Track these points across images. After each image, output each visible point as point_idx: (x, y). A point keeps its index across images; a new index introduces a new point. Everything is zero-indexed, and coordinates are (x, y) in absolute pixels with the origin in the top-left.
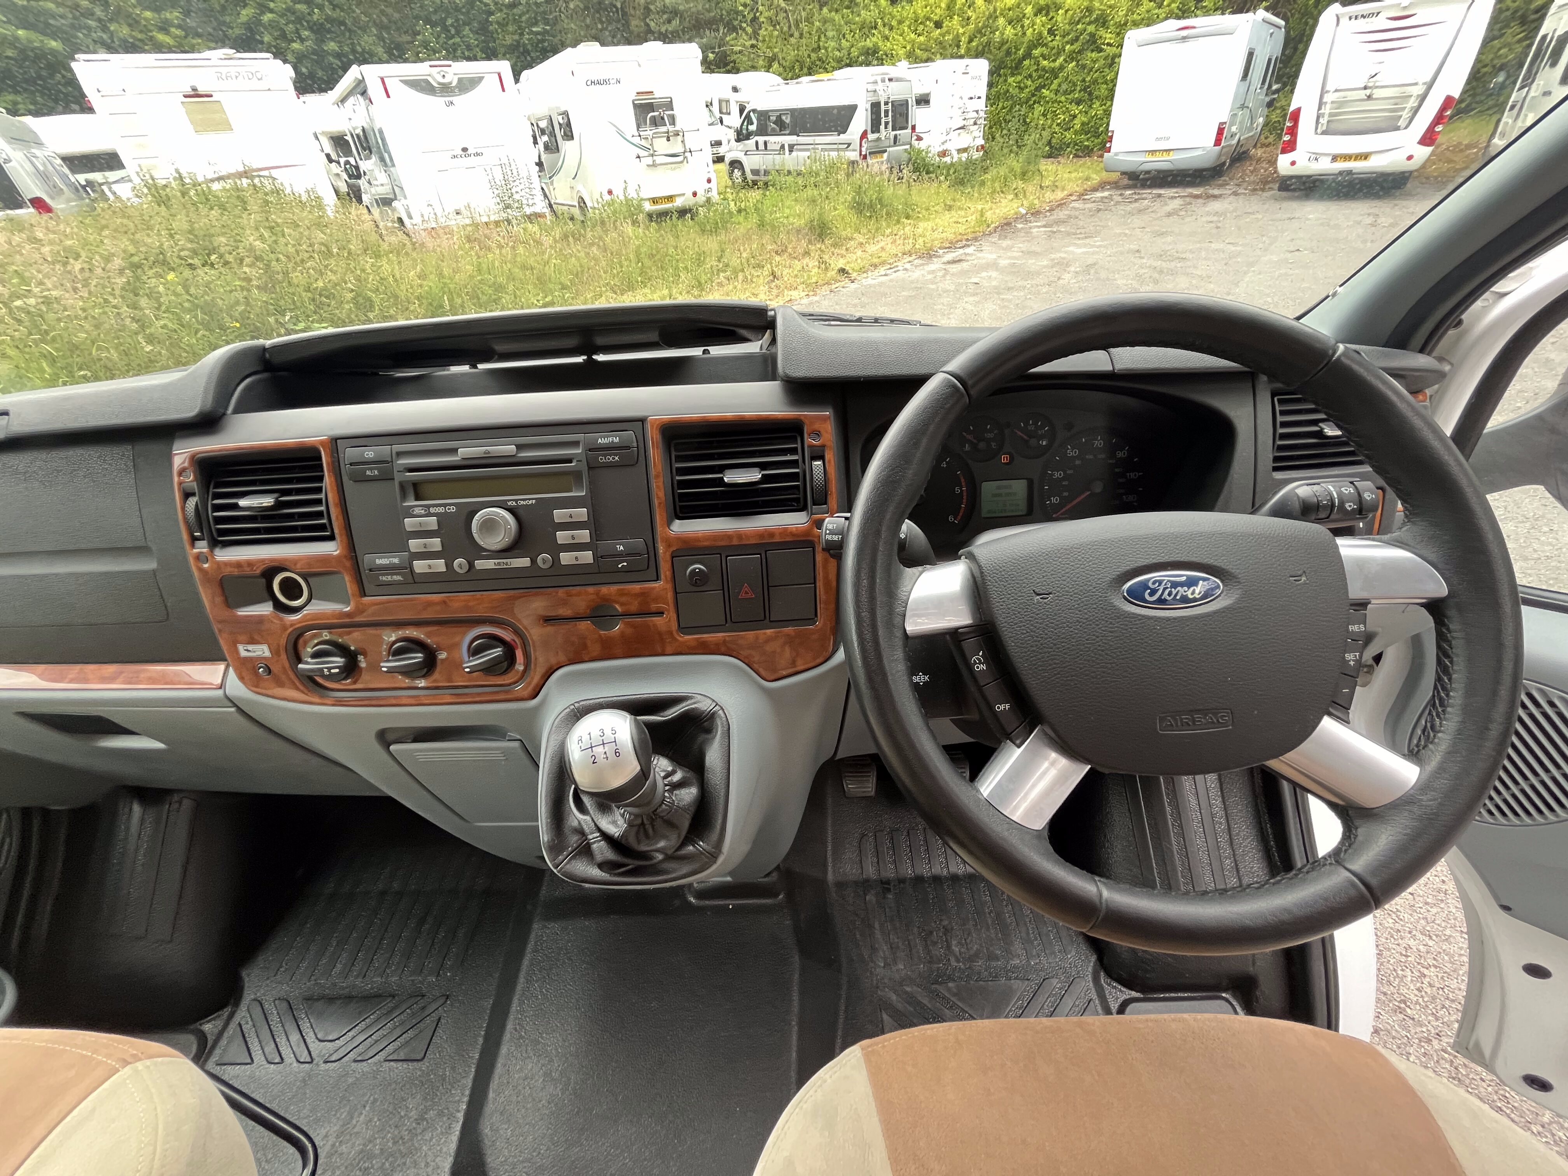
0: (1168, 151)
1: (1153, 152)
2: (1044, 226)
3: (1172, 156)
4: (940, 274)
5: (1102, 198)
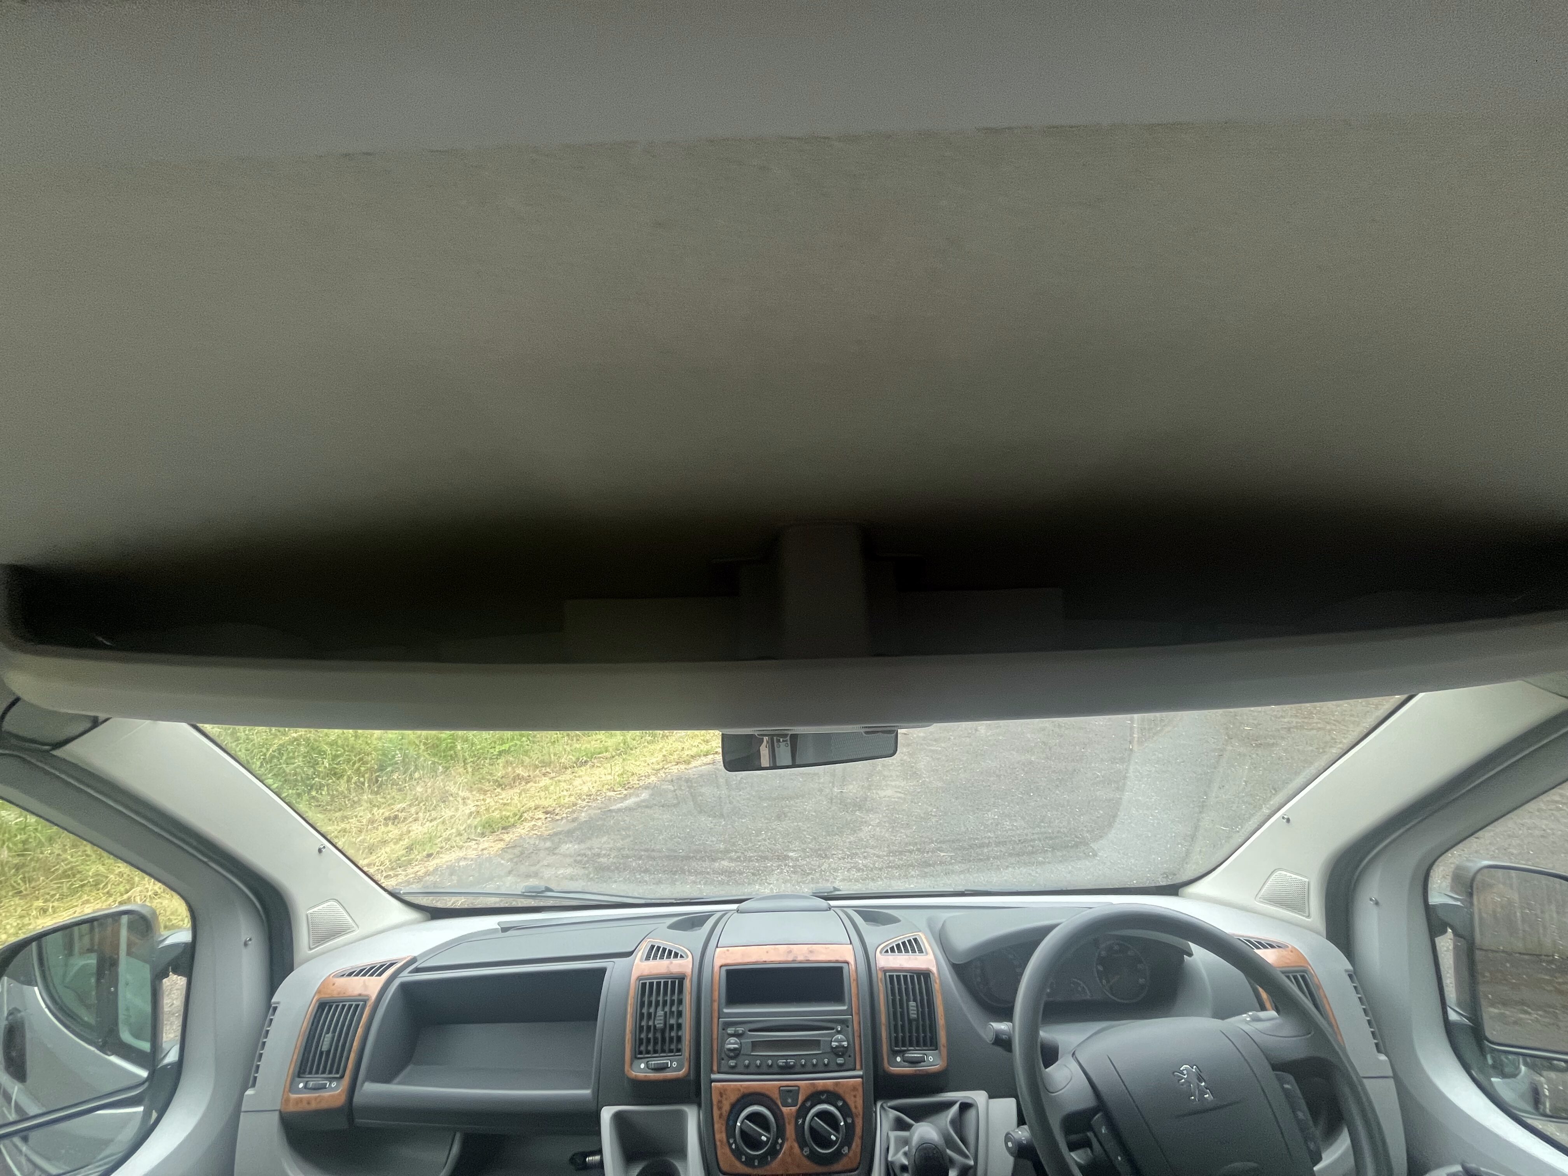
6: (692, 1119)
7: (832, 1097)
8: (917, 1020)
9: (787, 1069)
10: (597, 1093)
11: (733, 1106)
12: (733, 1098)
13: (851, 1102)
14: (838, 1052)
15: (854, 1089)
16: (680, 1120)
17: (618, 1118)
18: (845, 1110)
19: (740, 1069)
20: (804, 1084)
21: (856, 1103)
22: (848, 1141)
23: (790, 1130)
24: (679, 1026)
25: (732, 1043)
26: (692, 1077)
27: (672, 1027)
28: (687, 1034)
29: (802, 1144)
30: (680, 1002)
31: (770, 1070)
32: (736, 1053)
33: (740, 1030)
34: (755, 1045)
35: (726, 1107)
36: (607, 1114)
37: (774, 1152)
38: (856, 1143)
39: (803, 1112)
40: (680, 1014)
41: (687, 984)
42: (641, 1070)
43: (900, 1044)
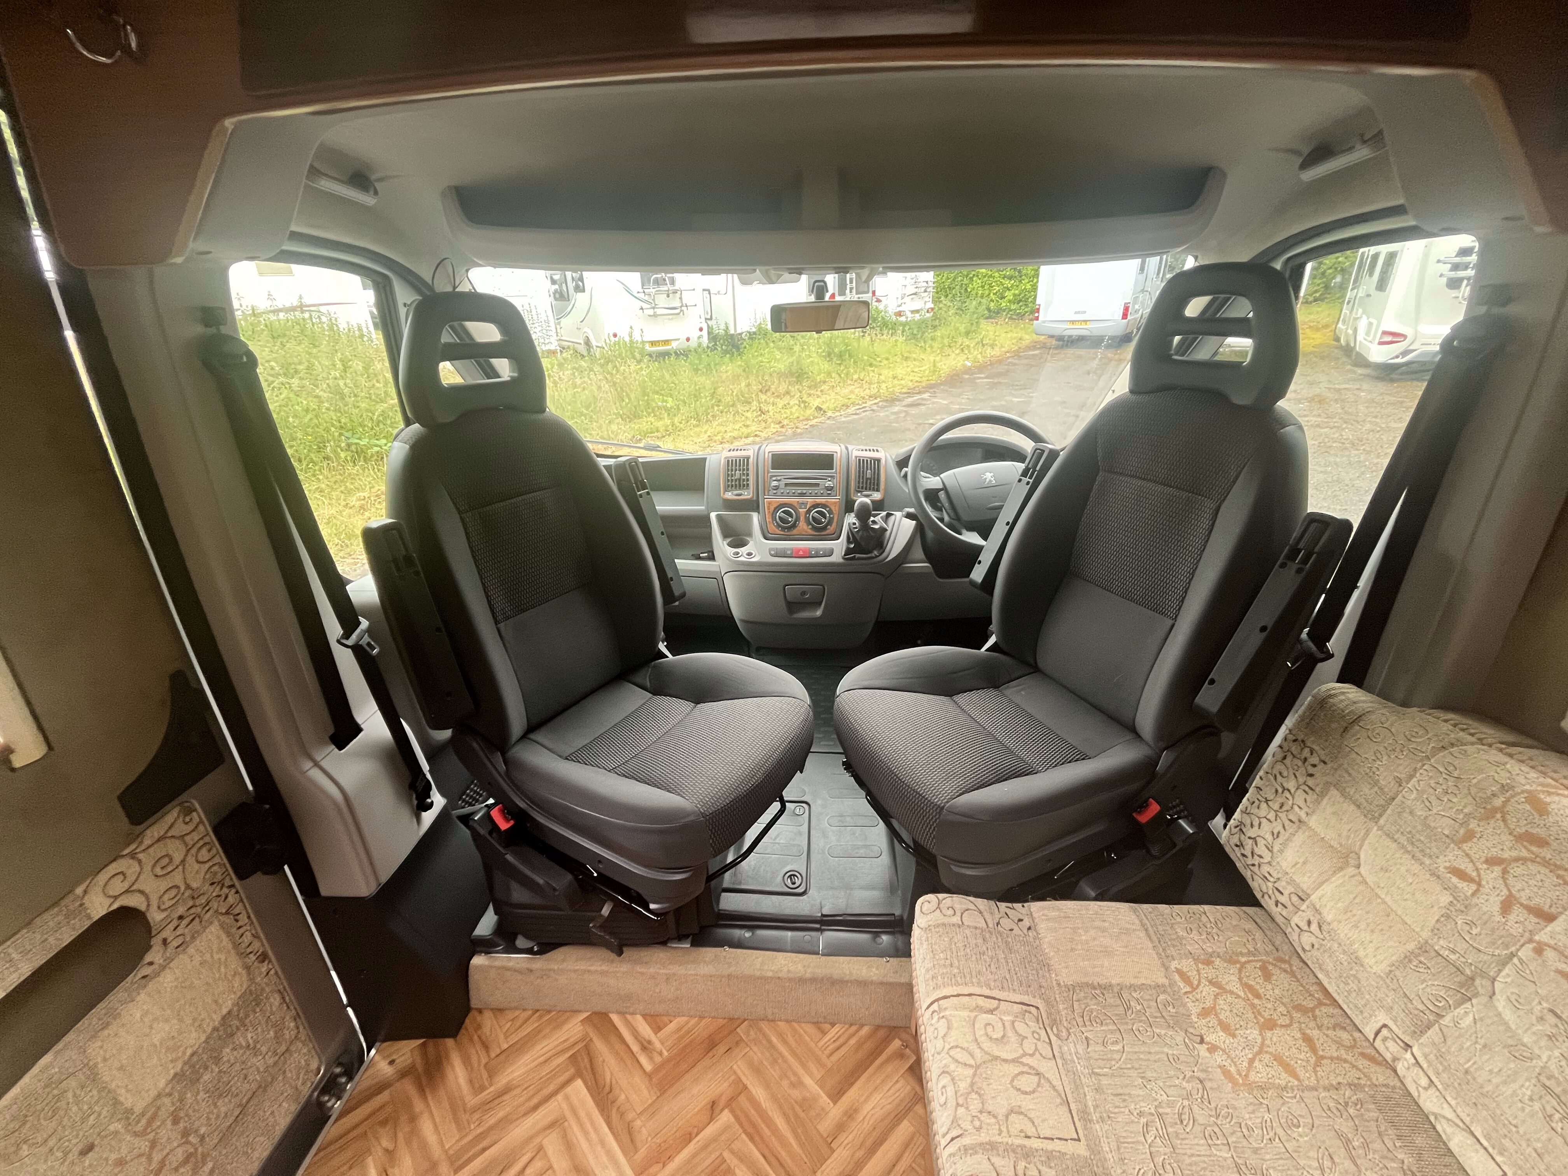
0: (1086, 321)
1: (1073, 322)
2: (986, 378)
3: (1089, 326)
4: (903, 415)
5: (1033, 355)
6: (755, 517)
7: (824, 506)
8: (870, 479)
9: (802, 495)
10: (707, 507)
11: (775, 509)
12: (775, 505)
13: (833, 508)
14: (830, 489)
15: (835, 503)
16: (750, 518)
17: (719, 517)
18: (830, 512)
19: (779, 494)
20: (810, 501)
21: (835, 509)
22: (830, 523)
23: (802, 518)
24: (748, 480)
25: (775, 483)
26: (755, 498)
27: (744, 480)
28: (751, 483)
29: (809, 523)
30: (748, 470)
31: (794, 495)
32: (777, 488)
33: (779, 478)
34: (786, 485)
35: (772, 508)
36: (713, 515)
37: (794, 526)
38: (834, 524)
39: (809, 511)
40: (748, 475)
41: (751, 460)
42: (729, 495)
43: (860, 489)
